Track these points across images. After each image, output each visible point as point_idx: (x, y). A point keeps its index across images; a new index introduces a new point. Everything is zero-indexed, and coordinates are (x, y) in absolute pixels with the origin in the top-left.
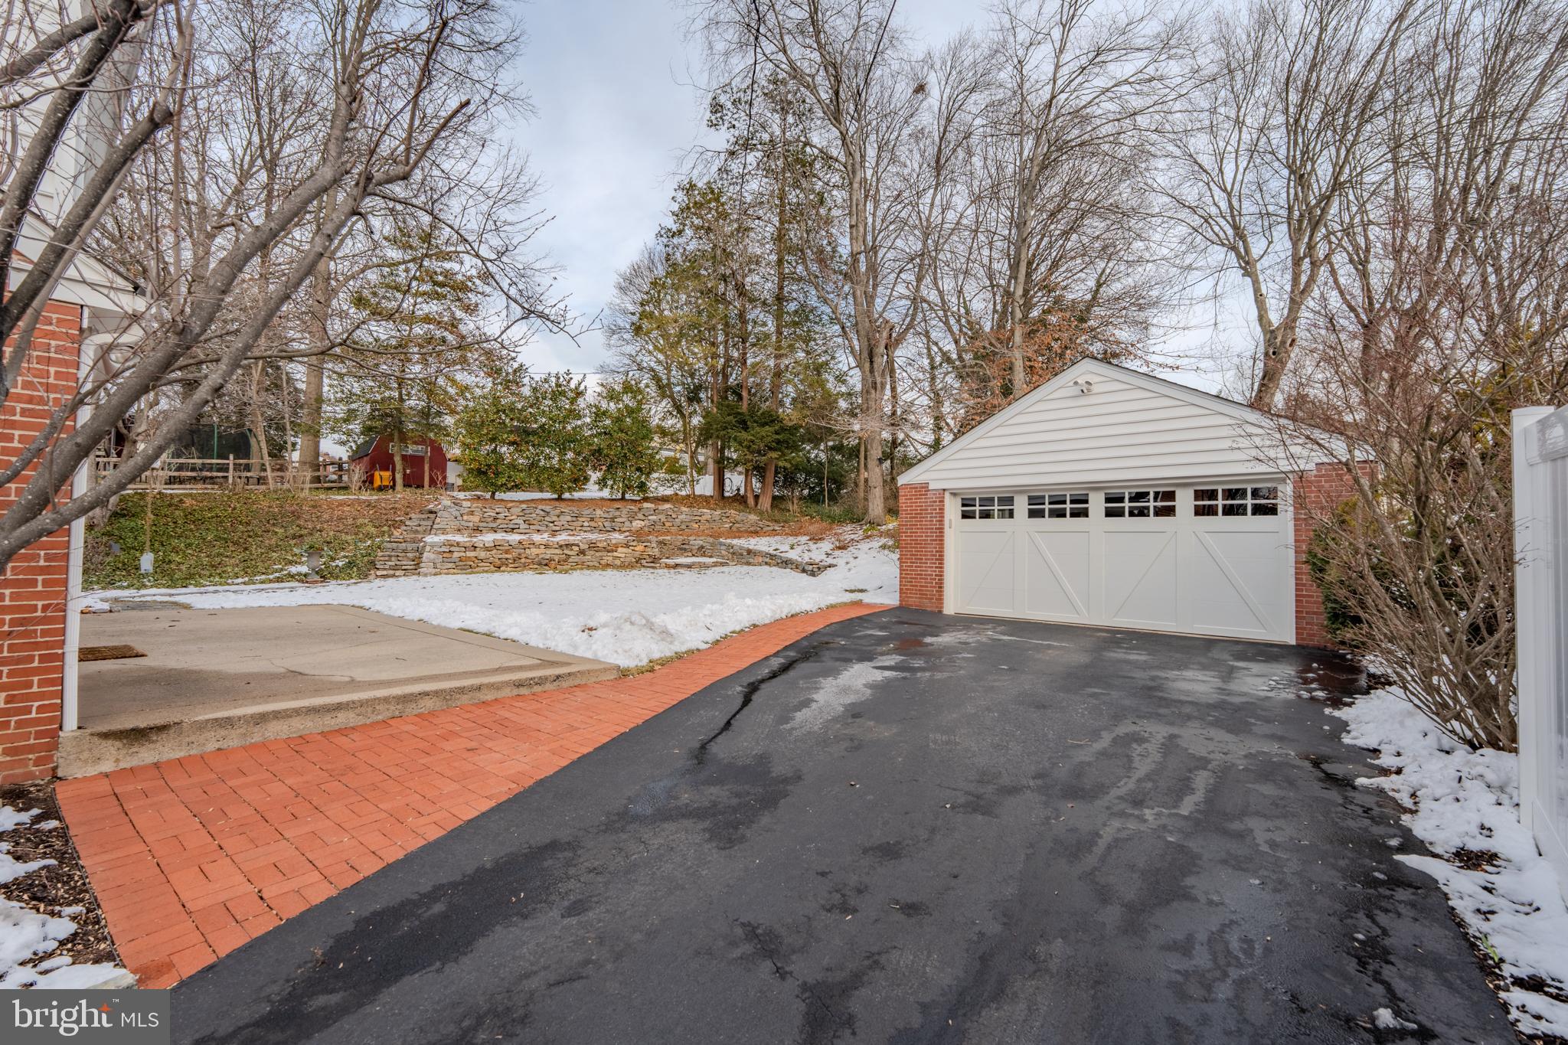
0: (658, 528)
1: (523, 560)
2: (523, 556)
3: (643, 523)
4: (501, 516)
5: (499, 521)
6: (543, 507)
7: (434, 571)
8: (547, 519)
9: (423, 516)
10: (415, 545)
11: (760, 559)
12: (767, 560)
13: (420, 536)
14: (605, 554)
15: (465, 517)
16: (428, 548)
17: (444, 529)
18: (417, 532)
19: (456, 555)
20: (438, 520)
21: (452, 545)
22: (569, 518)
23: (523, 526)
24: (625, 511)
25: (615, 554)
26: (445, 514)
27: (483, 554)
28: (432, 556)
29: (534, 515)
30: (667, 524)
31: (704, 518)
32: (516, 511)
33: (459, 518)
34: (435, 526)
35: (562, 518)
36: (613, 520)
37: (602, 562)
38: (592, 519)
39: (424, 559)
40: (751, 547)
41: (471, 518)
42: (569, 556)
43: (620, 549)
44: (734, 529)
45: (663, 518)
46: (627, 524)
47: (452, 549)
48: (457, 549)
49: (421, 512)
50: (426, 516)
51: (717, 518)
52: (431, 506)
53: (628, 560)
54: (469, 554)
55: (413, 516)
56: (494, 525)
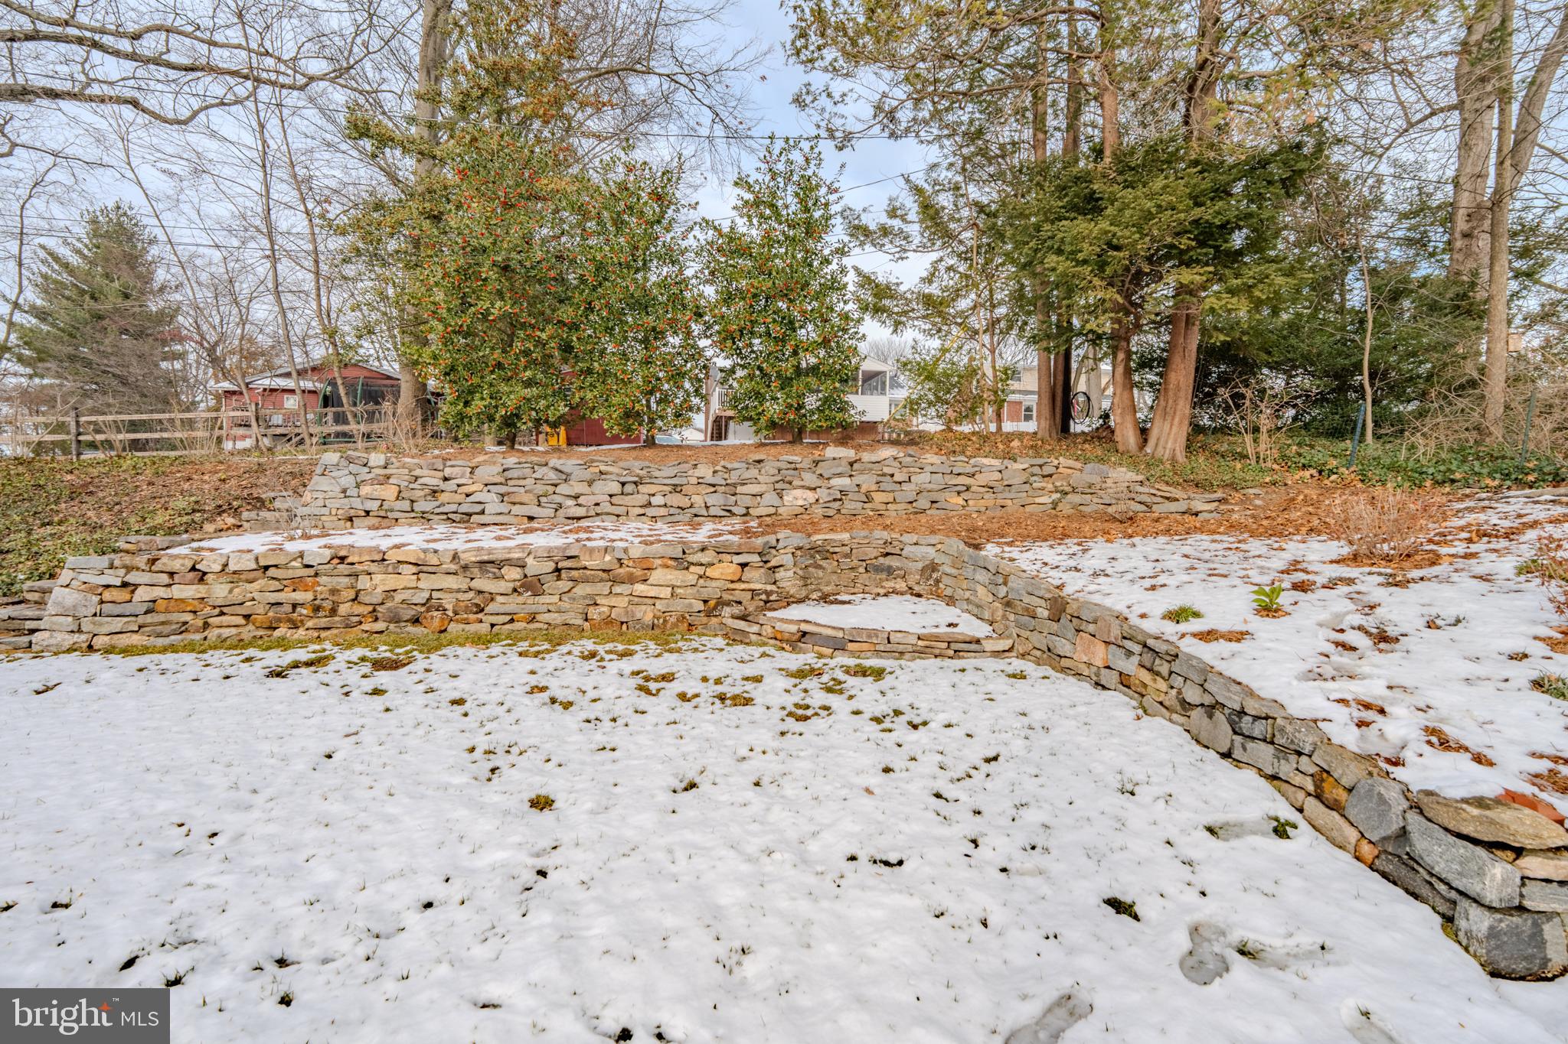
0: (849, 506)
1: (344, 608)
3: (811, 496)
4: (452, 485)
8: (563, 489)
11: (1099, 654)
12: (1130, 666)
14: (605, 588)
15: (366, 490)
20: (307, 496)
23: (494, 508)
24: (770, 467)
25: (640, 588)
26: (323, 482)
28: (72, 597)
29: (529, 482)
30: (879, 497)
31: (981, 479)
33: (352, 492)
34: (298, 511)
35: (598, 486)
36: (732, 489)
37: (594, 613)
38: (676, 489)
40: (1073, 585)
41: (379, 490)
43: (656, 576)
44: (1065, 508)
45: (867, 482)
46: (770, 498)
53: (679, 606)
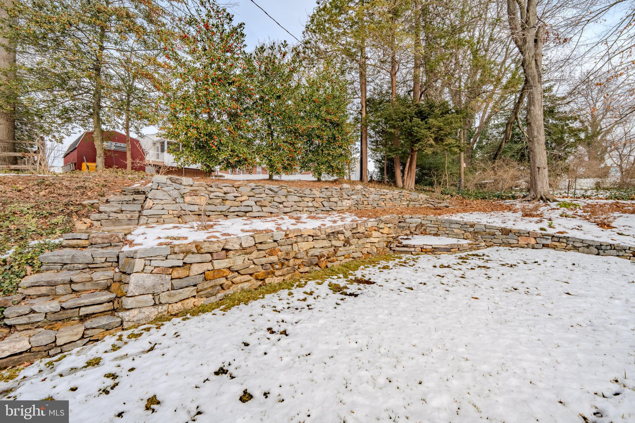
1: (292, 262)
2: (292, 255)
3: (350, 202)
4: (230, 196)
5: (228, 203)
6: (271, 186)
7: (153, 312)
9: (127, 198)
10: (112, 252)
13: (120, 230)
14: (365, 240)
15: (188, 199)
16: (139, 264)
17: (159, 216)
18: (117, 221)
19: (196, 269)
20: (149, 203)
21: (187, 253)
22: (296, 199)
23: (256, 208)
26: (159, 194)
27: (238, 261)
28: (149, 280)
29: (263, 195)
30: (365, 203)
32: (245, 190)
33: (179, 200)
34: (145, 212)
35: (290, 198)
37: (365, 251)
38: (313, 199)
39: (131, 289)
41: (197, 200)
42: (336, 248)
46: (340, 203)
47: (188, 260)
48: (198, 258)
49: (123, 192)
50: (130, 197)
51: (397, 197)
52: (136, 185)
54: (220, 264)
55: (111, 198)
56: (224, 208)
